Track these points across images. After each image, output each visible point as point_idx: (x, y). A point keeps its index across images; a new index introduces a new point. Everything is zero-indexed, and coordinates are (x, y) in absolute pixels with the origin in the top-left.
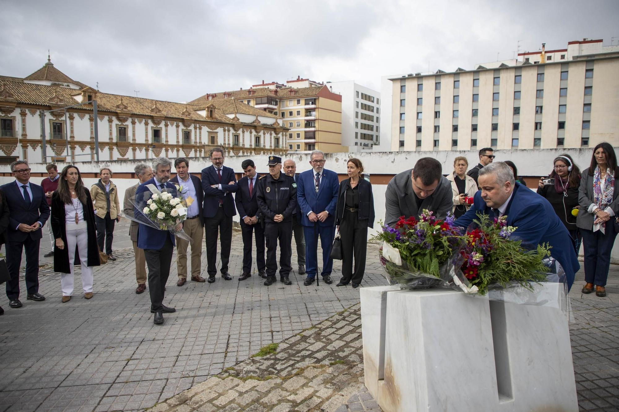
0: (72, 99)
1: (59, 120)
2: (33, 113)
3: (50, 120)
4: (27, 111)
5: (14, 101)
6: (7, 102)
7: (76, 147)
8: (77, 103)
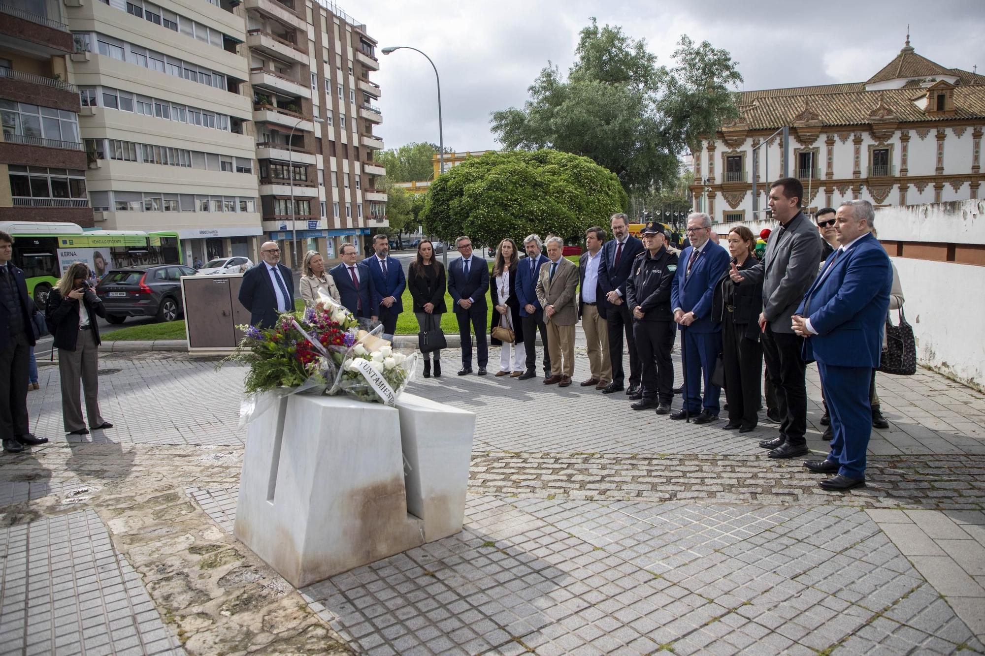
0: (912, 106)
1: (884, 144)
2: (844, 139)
3: (869, 146)
4: (836, 138)
5: (819, 125)
6: (809, 127)
7: (909, 187)
8: (919, 111)
